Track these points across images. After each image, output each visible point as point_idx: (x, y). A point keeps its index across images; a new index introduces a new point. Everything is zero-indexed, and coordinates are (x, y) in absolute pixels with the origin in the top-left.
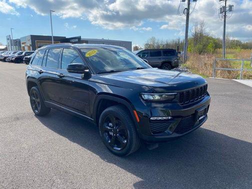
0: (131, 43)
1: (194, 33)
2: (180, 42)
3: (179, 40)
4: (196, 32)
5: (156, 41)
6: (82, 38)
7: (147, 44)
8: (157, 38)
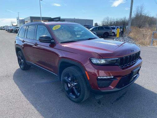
0: (92, 21)
1: (136, 13)
2: (126, 20)
3: (125, 18)
4: (137, 13)
5: (110, 19)
6: (61, 18)
7: (103, 22)
8: (110, 17)
